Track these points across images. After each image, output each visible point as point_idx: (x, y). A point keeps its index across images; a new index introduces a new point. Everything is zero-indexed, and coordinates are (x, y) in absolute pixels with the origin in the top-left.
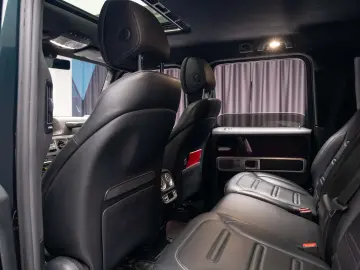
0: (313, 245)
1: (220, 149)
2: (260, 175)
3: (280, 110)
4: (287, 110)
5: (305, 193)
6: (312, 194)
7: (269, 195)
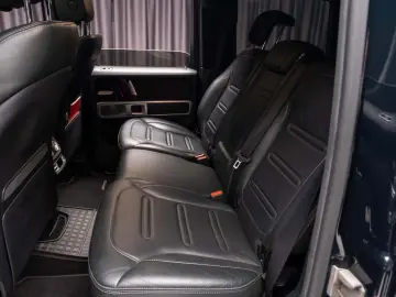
0: (219, 193)
1: (101, 93)
2: (148, 120)
3: (147, 48)
4: (153, 48)
5: (192, 135)
6: (199, 136)
7: (164, 145)
